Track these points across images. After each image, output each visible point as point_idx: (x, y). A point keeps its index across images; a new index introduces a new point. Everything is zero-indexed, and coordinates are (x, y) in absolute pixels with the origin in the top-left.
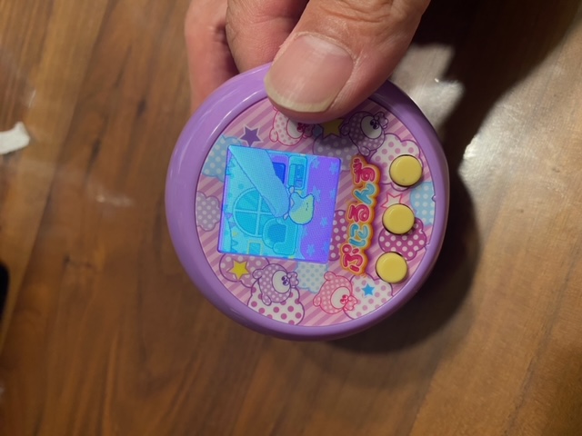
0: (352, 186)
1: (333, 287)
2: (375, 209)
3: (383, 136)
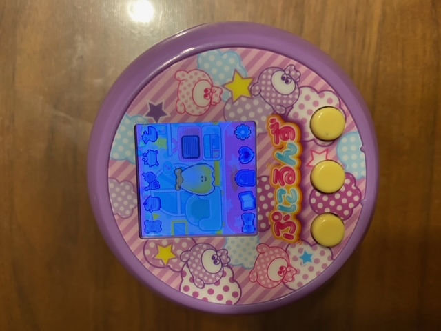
0: (272, 149)
1: (268, 259)
2: (301, 169)
3: (297, 91)
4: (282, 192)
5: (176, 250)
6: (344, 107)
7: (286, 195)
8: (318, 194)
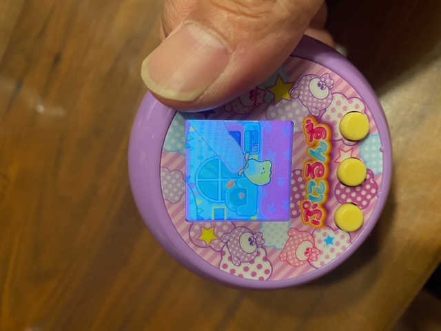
0: (307, 146)
1: (296, 242)
2: (329, 165)
3: (330, 96)
4: (313, 184)
5: (218, 232)
6: (369, 112)
7: (316, 186)
8: (342, 186)
